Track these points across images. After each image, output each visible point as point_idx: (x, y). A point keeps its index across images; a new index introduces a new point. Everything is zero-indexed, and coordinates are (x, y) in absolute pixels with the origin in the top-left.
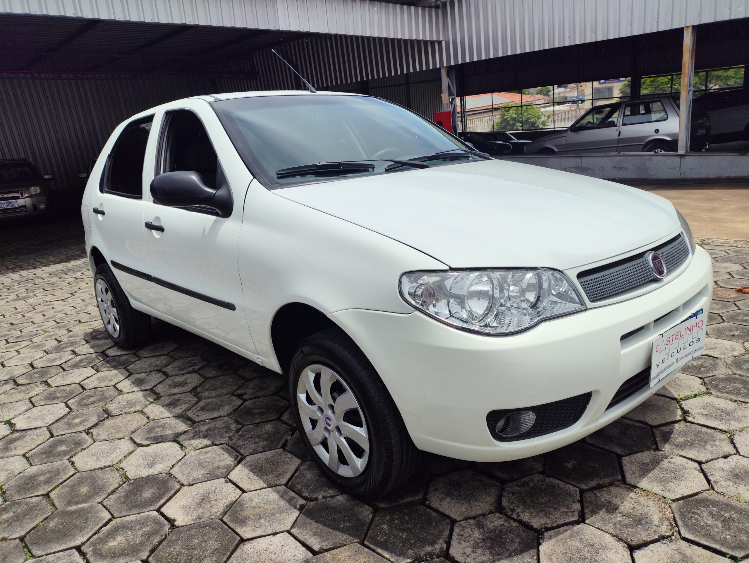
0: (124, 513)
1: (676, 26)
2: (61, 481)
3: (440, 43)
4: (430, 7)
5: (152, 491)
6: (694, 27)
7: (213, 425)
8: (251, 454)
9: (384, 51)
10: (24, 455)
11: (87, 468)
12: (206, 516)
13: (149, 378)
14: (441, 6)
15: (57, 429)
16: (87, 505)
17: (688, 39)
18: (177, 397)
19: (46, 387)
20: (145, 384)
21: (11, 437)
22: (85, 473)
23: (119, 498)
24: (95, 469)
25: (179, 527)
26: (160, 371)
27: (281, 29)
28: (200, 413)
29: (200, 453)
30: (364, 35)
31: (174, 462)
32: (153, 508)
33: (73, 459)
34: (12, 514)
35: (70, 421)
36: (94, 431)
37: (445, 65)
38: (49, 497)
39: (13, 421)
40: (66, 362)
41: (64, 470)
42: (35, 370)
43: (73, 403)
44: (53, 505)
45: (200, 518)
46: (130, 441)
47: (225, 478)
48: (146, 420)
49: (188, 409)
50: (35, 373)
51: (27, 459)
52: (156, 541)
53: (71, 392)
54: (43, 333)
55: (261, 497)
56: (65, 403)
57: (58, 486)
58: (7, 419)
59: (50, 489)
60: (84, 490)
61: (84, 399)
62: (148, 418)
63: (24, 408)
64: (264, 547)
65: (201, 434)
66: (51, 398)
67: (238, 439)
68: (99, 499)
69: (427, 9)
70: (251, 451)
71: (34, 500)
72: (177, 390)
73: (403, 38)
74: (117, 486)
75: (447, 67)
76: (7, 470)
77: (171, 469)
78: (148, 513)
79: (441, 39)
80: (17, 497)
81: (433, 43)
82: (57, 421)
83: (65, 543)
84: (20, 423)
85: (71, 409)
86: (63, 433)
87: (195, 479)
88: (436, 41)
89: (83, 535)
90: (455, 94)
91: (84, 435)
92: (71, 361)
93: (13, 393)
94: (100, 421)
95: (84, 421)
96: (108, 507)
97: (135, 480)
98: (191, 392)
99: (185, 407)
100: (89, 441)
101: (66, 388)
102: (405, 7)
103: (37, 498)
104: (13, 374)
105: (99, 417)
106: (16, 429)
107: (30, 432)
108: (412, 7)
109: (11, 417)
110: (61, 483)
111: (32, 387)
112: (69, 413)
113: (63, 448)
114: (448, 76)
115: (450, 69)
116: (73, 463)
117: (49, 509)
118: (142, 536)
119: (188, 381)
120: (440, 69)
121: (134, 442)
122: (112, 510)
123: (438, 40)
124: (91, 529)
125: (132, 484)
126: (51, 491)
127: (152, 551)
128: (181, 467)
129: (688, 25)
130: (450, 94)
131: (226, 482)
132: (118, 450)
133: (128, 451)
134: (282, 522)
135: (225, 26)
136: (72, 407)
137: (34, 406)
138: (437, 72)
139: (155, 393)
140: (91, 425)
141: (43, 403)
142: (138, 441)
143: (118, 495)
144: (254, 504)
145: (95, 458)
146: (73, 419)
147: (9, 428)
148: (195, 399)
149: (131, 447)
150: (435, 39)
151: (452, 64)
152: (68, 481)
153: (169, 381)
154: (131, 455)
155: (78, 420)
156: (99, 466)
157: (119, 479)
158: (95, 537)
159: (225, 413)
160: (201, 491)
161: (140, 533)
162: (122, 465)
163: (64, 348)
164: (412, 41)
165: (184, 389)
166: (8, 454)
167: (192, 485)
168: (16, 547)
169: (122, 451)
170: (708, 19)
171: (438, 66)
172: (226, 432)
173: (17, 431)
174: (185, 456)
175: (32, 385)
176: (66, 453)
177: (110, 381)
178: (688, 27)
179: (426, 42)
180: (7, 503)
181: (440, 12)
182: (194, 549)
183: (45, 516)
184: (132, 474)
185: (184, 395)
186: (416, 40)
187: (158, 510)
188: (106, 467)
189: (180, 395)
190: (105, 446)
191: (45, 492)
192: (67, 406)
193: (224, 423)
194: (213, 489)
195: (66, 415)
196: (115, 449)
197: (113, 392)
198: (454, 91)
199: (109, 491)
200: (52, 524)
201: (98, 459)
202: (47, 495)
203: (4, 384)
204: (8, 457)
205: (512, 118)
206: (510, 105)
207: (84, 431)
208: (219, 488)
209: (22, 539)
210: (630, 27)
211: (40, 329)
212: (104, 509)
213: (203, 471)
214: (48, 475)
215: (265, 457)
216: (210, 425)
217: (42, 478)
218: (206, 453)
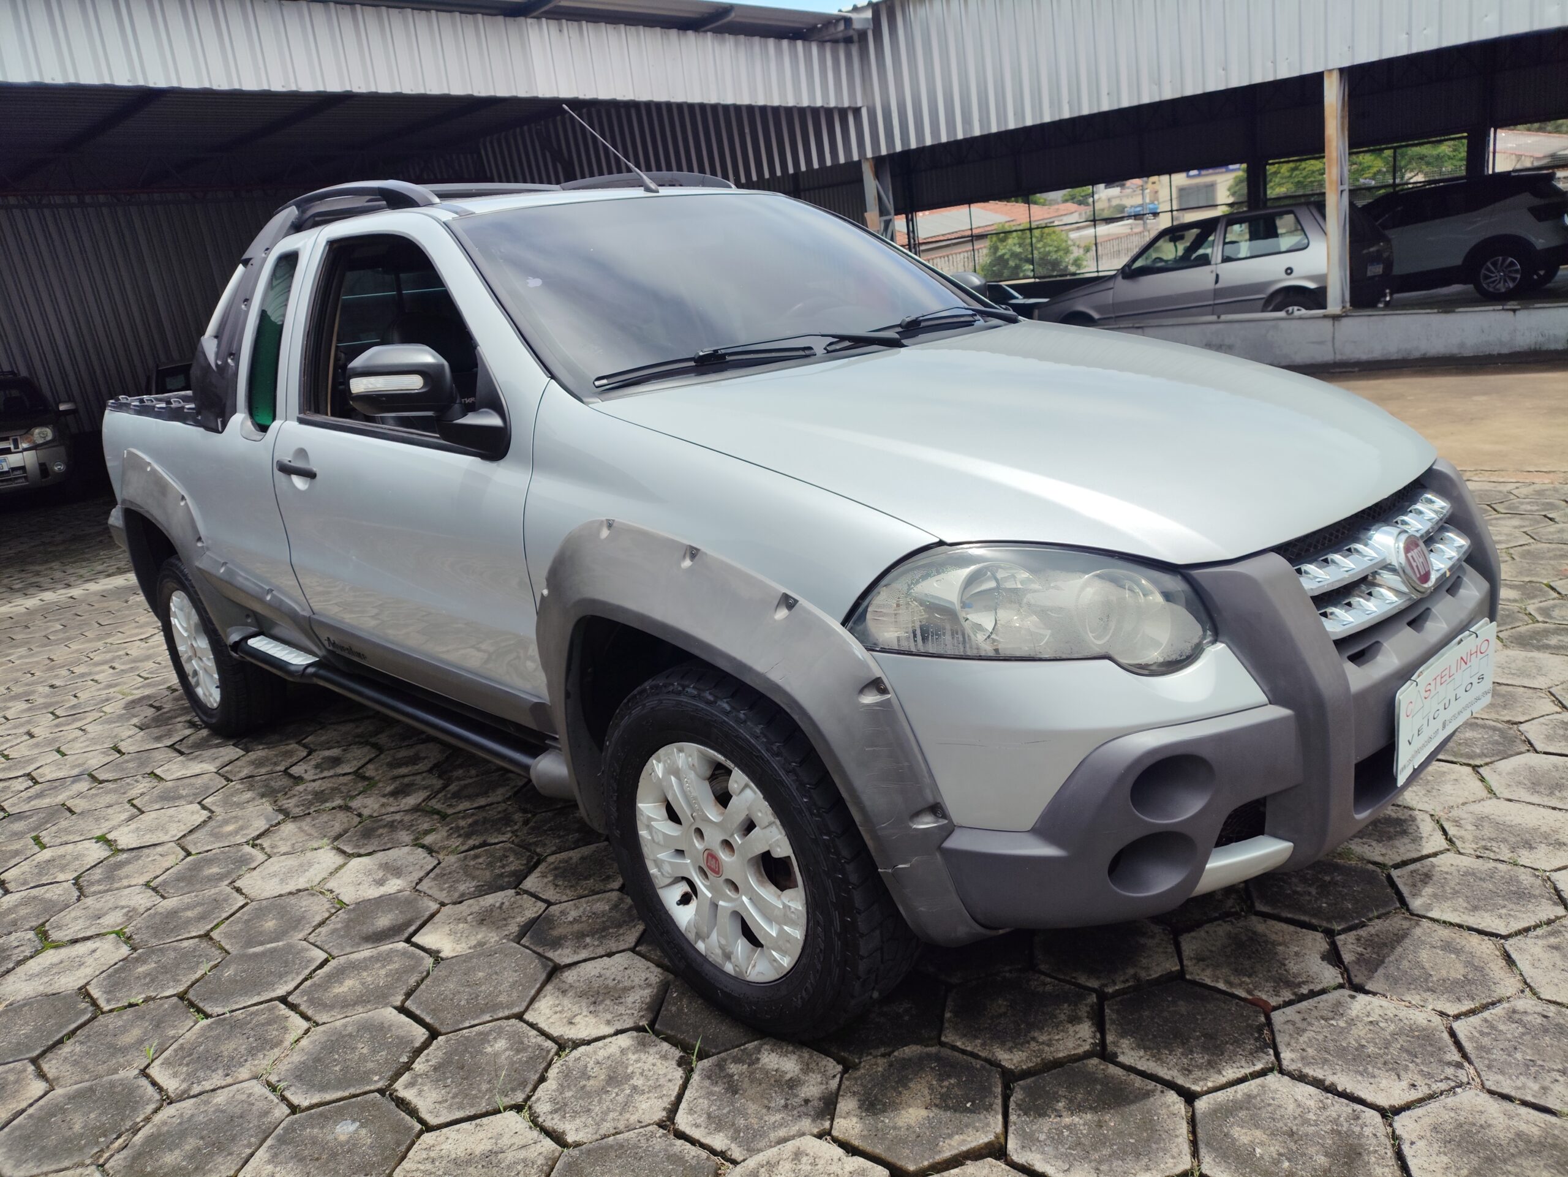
0: (348, 950)
1: (1308, 69)
2: (225, 915)
3: (857, 111)
4: (835, 41)
5: (390, 916)
6: (1342, 70)
7: (481, 815)
8: (553, 853)
9: (747, 131)
10: (147, 885)
11: (267, 894)
12: (493, 940)
13: (349, 756)
14: (856, 38)
15: (195, 844)
16: (280, 943)
17: (1333, 95)
18: (406, 780)
19: (155, 782)
20: (343, 765)
21: (112, 860)
22: (264, 902)
23: (334, 931)
24: (281, 896)
25: (447, 959)
26: (367, 743)
27: (540, 95)
28: (454, 802)
29: (465, 858)
30: (706, 101)
31: (422, 874)
32: (397, 939)
33: (238, 884)
34: (153, 965)
35: (217, 830)
36: (265, 842)
37: (869, 155)
38: (211, 939)
39: (110, 837)
40: (181, 740)
41: (225, 900)
42: (126, 757)
43: (214, 803)
44: (222, 948)
45: (481, 944)
46: (334, 852)
47: (515, 888)
48: (357, 820)
49: (428, 798)
50: (127, 761)
51: (154, 889)
52: (412, 981)
53: (206, 787)
54: (121, 697)
55: (581, 909)
56: (199, 803)
57: (222, 922)
58: (99, 833)
59: (209, 927)
60: (270, 924)
61: (232, 795)
62: (360, 815)
63: (125, 816)
64: (595, 972)
65: (462, 832)
66: (169, 798)
67: (529, 834)
68: (301, 935)
69: (828, 46)
70: (554, 848)
71: (185, 944)
72: (403, 770)
73: (784, 104)
74: (327, 915)
75: (873, 158)
76: (123, 907)
77: (417, 884)
78: (391, 946)
79: (859, 104)
80: (154, 942)
81: (843, 112)
82: (191, 831)
83: (259, 994)
84: (125, 838)
85: (212, 812)
86: (209, 848)
87: (463, 895)
88: (849, 108)
89: (286, 982)
90: (892, 212)
91: (248, 849)
92: (192, 738)
93: (96, 795)
94: (272, 826)
95: (241, 828)
96: (318, 943)
97: (358, 904)
98: (430, 771)
99: (421, 795)
100: (260, 856)
101: (193, 780)
102: (785, 43)
103: (191, 941)
104: (86, 766)
105: (268, 819)
106: (119, 847)
107: (146, 851)
108: (799, 43)
109: (104, 830)
110: (227, 918)
111: (128, 784)
112: (210, 818)
113: (215, 870)
114: (877, 175)
115: (879, 162)
116: (238, 890)
117: (217, 956)
118: (387, 976)
119: (422, 755)
120: (859, 162)
121: (343, 852)
122: (326, 947)
123: (853, 105)
124: (298, 974)
125: (354, 909)
126: (212, 929)
127: (408, 995)
128: (434, 879)
129: (1330, 67)
130: (883, 211)
131: (518, 894)
132: (316, 866)
133: (336, 866)
134: (621, 938)
135: (428, 92)
136: (213, 808)
137: (142, 812)
138: (854, 168)
139: (364, 778)
140: (257, 833)
141: (157, 807)
142: (349, 850)
143: (332, 926)
144: (570, 919)
145: (276, 880)
146: (220, 826)
147: (105, 847)
148: (441, 782)
149: (339, 860)
150: (846, 104)
151: (884, 152)
152: (238, 915)
153: (386, 758)
154: (343, 871)
155: (230, 828)
156: (288, 890)
157: (327, 905)
158: (308, 983)
159: (500, 798)
160: (476, 908)
161: (383, 972)
162: (330, 885)
163: (171, 718)
164: (802, 111)
165: (417, 767)
166: (116, 885)
167: (461, 902)
168: (175, 1007)
169: (324, 865)
170: (1366, 54)
171: (856, 158)
172: (507, 824)
173: (123, 851)
174: (439, 863)
175: (128, 780)
176: (221, 877)
177: (275, 764)
178: (1330, 71)
179: (829, 112)
180: (140, 951)
181: (855, 50)
182: (480, 985)
183: (212, 963)
184: (349, 895)
185: (419, 778)
186: (809, 107)
187: (408, 940)
188: (299, 891)
189: (411, 778)
190: (291, 862)
191: (202, 932)
192: (204, 808)
193: (499, 812)
194: (498, 905)
195: (205, 822)
196: (310, 864)
197: (285, 781)
198: (890, 206)
199: (314, 924)
200: (229, 972)
201: (282, 881)
202: (207, 936)
203: (73, 782)
204: (117, 889)
205: (1014, 255)
206: (1007, 228)
207: (247, 843)
208: (507, 904)
209: (182, 996)
210: (1223, 73)
211: (112, 690)
212: (313, 947)
213: (474, 883)
214: (199, 909)
215: (579, 855)
216: (475, 818)
217: (189, 914)
218: (476, 857)
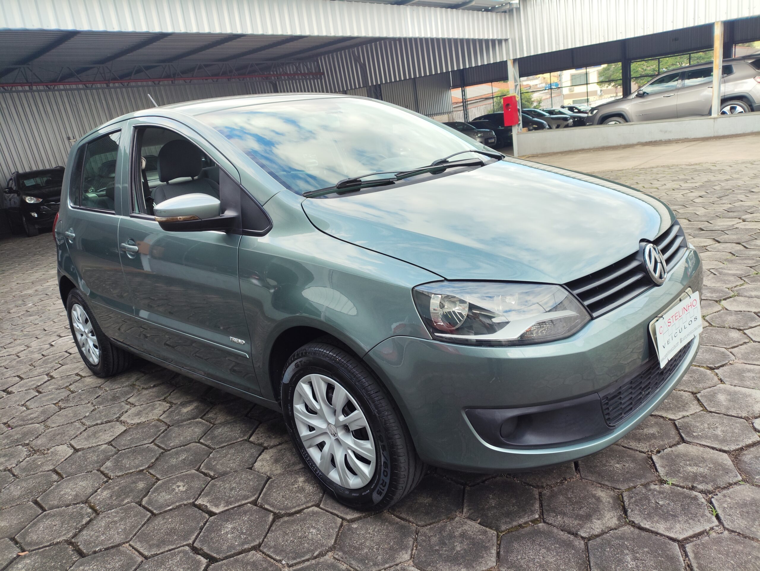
1: (707, 22)
3: (507, 40)
4: (503, 12)
6: (722, 22)
9: (453, 49)
14: (508, 11)
17: (718, 31)
37: (511, 58)
69: (499, 14)
75: (513, 59)
79: (508, 37)
81: (500, 41)
90: (519, 81)
108: (489, 13)
114: (514, 66)
115: (515, 60)
120: (507, 61)
123: (504, 38)
129: (718, 20)
130: (515, 81)
138: (503, 65)
150: (502, 38)
151: (518, 57)
170: (734, 16)
171: (505, 60)
178: (718, 22)
181: (507, 15)
198: (518, 79)
210: (672, 24)
